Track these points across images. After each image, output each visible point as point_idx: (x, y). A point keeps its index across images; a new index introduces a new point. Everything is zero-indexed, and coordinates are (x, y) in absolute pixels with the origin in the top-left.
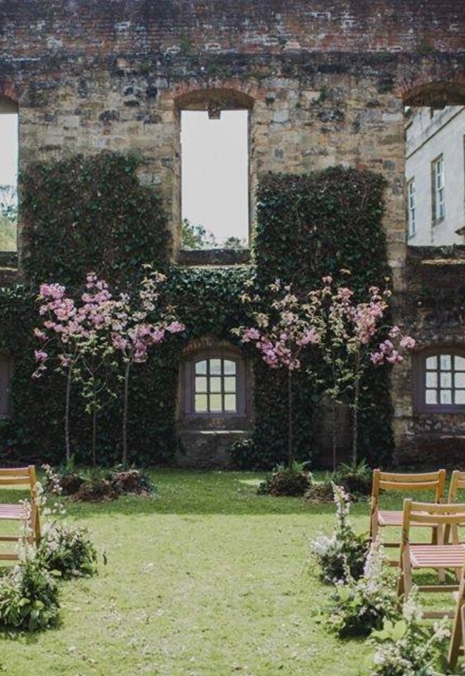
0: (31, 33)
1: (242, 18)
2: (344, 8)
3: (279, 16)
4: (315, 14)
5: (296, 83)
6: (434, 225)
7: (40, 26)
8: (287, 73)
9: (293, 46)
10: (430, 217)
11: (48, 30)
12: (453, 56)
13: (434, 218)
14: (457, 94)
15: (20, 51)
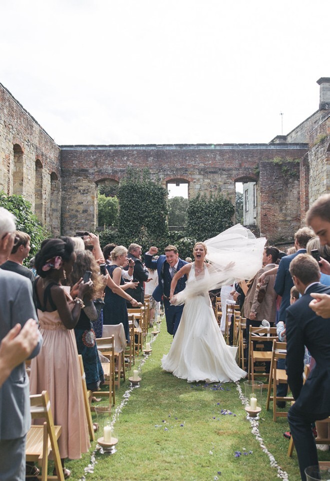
0: (122, 161)
1: (186, 157)
2: (217, 154)
3: (197, 156)
4: (208, 155)
5: (202, 177)
6: (254, 208)
7: (125, 159)
8: (200, 174)
9: (202, 165)
10: (253, 205)
11: (128, 160)
12: (249, 168)
13: (254, 206)
14: (251, 179)
15: (120, 166)
